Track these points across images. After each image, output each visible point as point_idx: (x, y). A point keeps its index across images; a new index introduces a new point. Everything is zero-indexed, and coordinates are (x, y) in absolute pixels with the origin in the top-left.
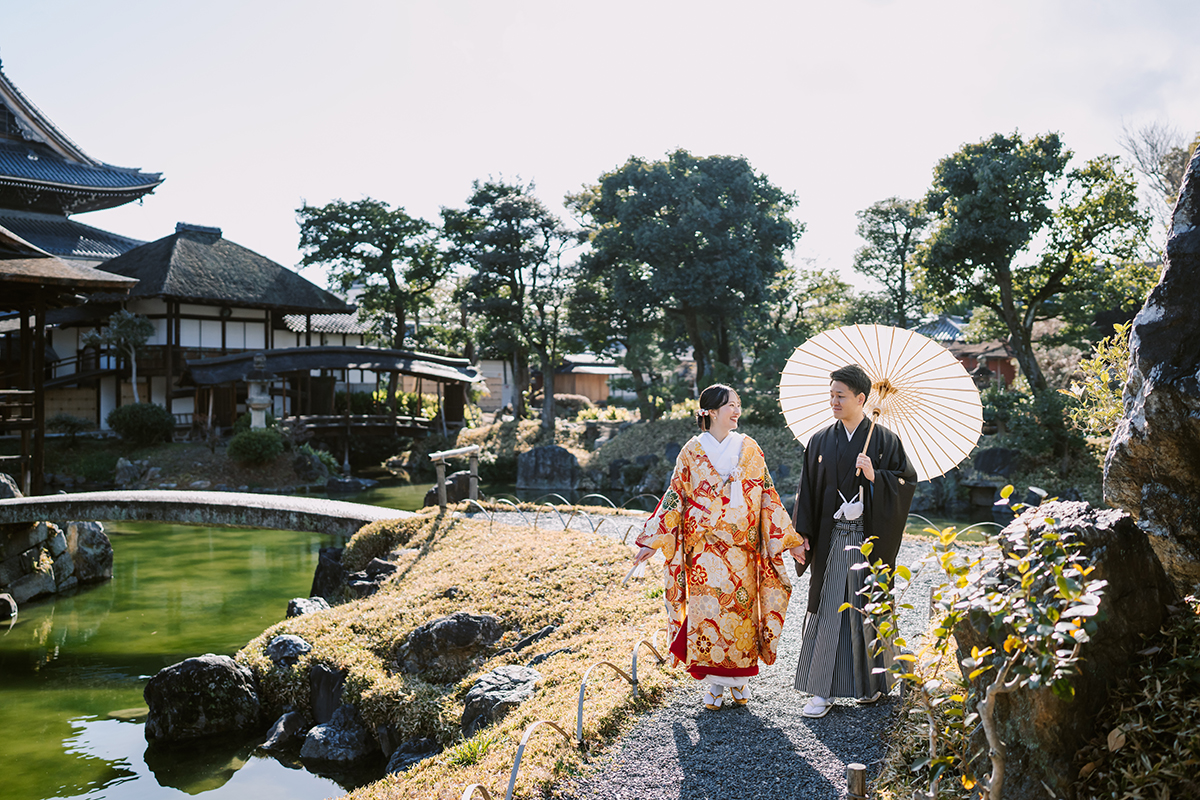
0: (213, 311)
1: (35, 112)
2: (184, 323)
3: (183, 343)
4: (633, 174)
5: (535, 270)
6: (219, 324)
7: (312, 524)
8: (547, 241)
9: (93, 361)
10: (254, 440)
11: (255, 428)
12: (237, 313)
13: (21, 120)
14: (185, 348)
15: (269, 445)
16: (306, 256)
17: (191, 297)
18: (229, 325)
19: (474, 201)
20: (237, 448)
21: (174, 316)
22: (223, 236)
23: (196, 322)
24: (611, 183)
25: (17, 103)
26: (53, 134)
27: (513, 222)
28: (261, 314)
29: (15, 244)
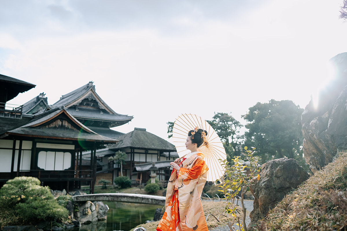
0: (143, 151)
1: (103, 101)
2: (135, 154)
3: (135, 160)
4: (258, 107)
5: (232, 137)
6: (145, 155)
7: (155, 202)
8: (236, 128)
9: (112, 165)
10: (151, 186)
11: (152, 183)
12: (150, 152)
13: (99, 104)
14: (136, 162)
15: (156, 188)
16: (169, 136)
17: (137, 147)
18: (147, 155)
19: (214, 118)
20: (147, 189)
21: (133, 153)
22: (146, 131)
23: (139, 154)
24: (252, 110)
25: (99, 99)
26: (107, 107)
27: (226, 123)
28: (156, 152)
29: (90, 132)
